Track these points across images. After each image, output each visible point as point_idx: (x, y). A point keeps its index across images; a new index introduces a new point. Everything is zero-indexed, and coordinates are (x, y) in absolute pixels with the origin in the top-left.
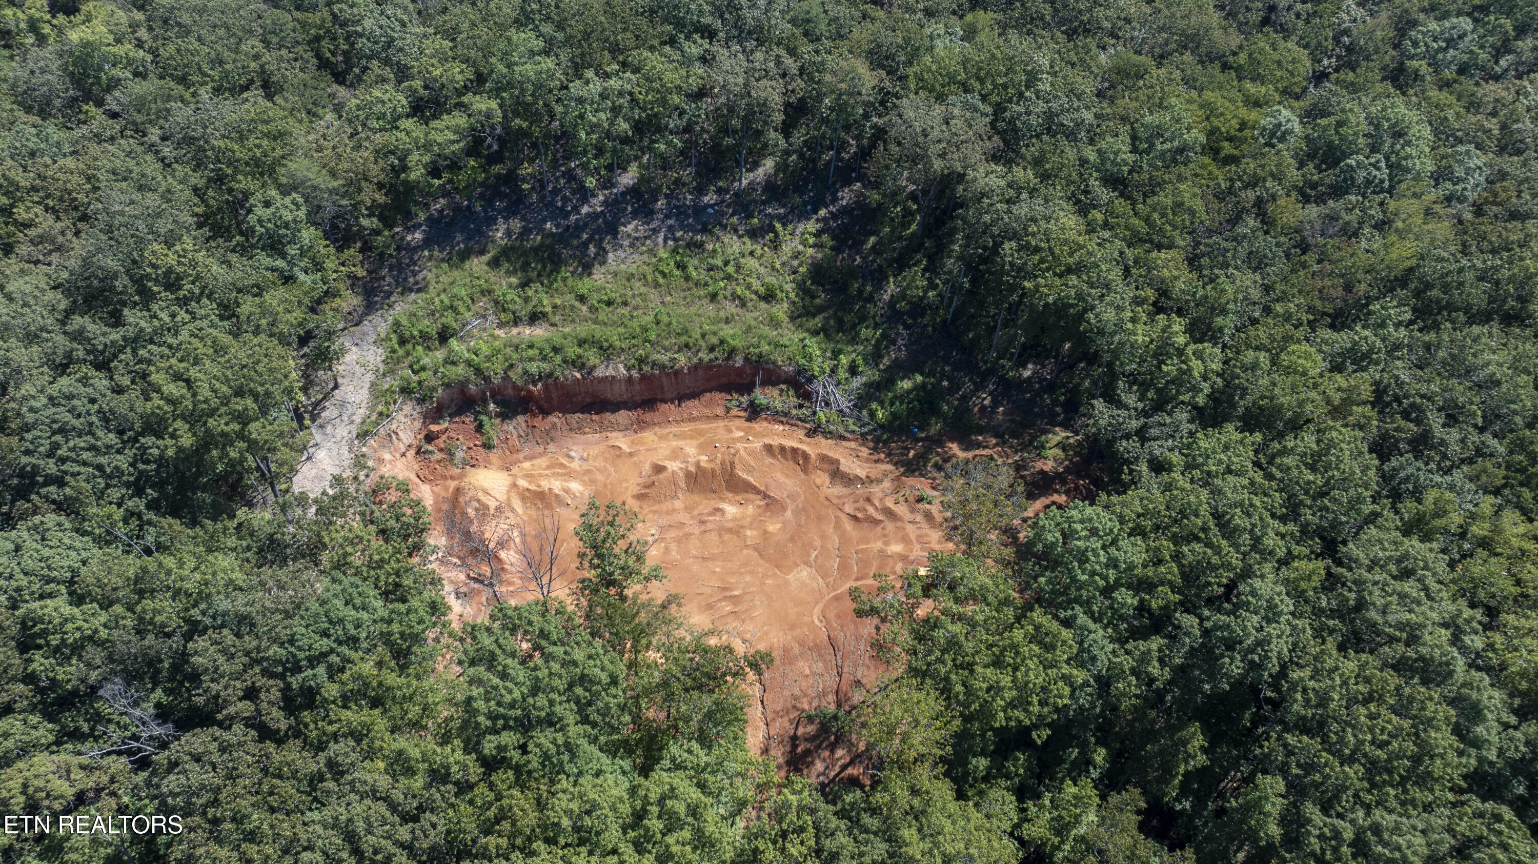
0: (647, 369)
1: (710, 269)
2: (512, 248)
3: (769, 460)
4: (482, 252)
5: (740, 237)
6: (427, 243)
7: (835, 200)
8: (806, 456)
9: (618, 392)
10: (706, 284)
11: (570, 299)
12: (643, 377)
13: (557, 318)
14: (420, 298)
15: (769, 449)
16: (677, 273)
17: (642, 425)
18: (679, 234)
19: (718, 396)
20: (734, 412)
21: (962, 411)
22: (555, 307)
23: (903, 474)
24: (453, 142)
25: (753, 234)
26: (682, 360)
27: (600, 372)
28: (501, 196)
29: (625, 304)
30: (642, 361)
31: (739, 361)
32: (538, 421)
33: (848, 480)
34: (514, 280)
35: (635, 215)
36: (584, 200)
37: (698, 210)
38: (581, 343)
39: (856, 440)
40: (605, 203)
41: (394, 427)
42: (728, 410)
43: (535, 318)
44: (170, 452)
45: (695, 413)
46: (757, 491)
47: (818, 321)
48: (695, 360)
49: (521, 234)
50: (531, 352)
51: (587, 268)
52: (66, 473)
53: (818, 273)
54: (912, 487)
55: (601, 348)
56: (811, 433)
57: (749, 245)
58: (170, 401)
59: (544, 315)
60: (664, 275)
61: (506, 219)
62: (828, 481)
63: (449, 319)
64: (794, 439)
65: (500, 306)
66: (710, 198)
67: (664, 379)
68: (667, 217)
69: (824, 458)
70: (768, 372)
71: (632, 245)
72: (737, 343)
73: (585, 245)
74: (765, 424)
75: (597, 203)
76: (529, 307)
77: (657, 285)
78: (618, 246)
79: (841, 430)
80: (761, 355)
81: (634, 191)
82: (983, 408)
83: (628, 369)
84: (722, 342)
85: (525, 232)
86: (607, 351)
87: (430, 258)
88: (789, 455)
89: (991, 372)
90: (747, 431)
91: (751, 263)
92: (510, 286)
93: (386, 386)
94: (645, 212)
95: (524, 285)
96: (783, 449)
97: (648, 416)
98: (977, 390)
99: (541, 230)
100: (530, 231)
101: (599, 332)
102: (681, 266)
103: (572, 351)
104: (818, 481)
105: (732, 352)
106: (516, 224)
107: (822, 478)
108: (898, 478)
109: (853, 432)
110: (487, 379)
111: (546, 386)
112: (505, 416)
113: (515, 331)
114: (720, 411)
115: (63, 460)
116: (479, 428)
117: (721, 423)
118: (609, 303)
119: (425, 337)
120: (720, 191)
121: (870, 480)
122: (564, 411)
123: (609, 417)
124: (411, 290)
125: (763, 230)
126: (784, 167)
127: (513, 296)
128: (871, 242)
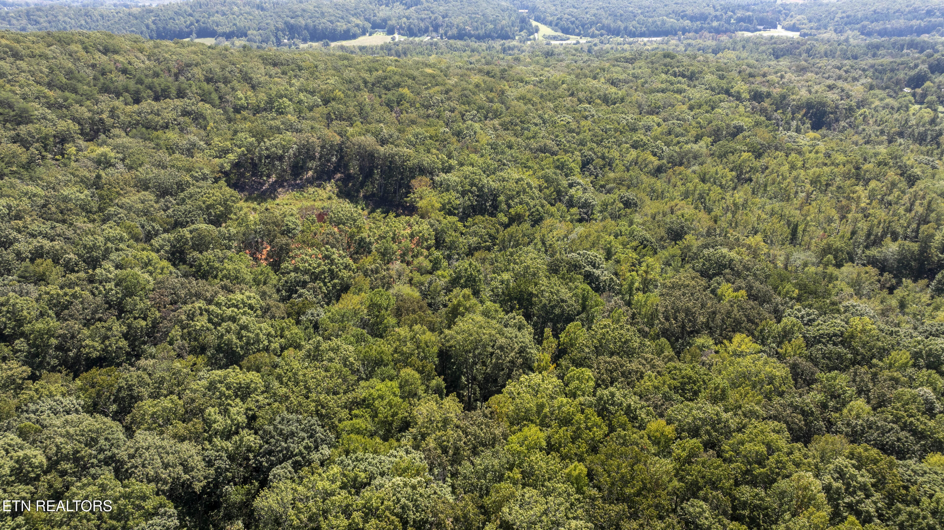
1: (310, 195)
5: (313, 188)
7: (334, 178)
10: (311, 198)
11: (274, 205)
16: (301, 196)
18: (295, 189)
24: (235, 159)
25: (316, 187)
34: (255, 203)
35: (279, 187)
36: (263, 186)
37: (298, 184)
40: (269, 186)
47: (346, 201)
49: (249, 195)
51: (274, 198)
53: (340, 191)
60: (298, 197)
66: (299, 181)
68: (289, 186)
71: (283, 193)
73: (270, 194)
75: (267, 186)
77: (297, 200)
78: (279, 194)
81: (276, 182)
91: (320, 192)
92: (255, 205)
94: (282, 186)
95: (259, 204)
99: (254, 193)
100: (251, 194)
102: (301, 194)
106: (246, 193)
118: (286, 205)
120: (301, 179)
125: (319, 186)
126: (316, 171)
127: (257, 207)
128: (350, 184)
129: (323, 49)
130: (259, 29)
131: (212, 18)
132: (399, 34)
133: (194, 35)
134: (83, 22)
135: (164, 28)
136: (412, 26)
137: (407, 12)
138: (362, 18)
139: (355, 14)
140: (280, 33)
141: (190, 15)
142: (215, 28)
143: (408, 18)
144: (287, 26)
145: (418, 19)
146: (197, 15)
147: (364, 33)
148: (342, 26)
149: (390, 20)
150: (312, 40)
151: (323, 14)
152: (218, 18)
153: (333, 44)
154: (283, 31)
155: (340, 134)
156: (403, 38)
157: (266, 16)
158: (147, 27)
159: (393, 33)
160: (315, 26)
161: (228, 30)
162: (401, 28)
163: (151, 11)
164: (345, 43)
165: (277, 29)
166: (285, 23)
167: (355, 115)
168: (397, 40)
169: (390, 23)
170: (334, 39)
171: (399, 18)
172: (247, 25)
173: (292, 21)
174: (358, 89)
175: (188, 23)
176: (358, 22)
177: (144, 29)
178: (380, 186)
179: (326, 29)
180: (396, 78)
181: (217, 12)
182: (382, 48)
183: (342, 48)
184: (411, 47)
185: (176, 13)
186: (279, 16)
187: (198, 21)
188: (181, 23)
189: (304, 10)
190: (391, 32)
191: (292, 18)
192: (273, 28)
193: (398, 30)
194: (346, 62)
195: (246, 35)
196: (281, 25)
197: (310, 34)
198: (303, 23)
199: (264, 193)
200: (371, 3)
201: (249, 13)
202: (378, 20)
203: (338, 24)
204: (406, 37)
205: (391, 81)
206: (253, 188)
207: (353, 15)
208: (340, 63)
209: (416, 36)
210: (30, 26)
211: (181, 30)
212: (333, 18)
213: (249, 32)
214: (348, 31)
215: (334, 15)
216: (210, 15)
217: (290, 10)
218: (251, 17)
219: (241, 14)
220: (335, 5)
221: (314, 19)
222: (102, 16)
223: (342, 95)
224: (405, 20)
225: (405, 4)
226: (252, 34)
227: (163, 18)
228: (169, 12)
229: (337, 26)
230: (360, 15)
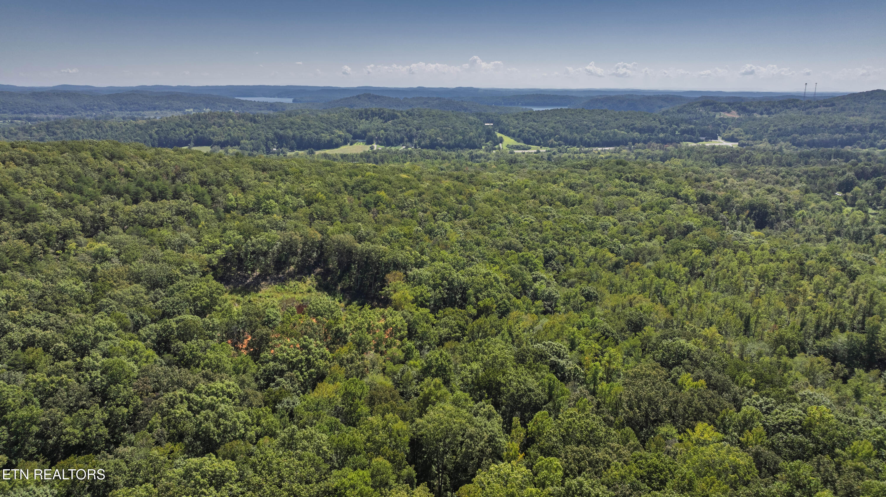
1: (291, 288)
2: (234, 290)
5: (294, 281)
7: (315, 272)
10: (292, 291)
11: (257, 298)
16: (283, 289)
18: (277, 283)
22: (254, 300)
24: (223, 255)
25: (297, 280)
28: (223, 281)
29: (272, 297)
34: (239, 296)
35: (263, 281)
36: (247, 279)
37: (280, 278)
40: (253, 279)
47: (324, 294)
48: (299, 304)
49: (234, 288)
51: (257, 291)
53: (319, 285)
57: (298, 282)
59: (252, 302)
60: (280, 290)
61: (227, 285)
65: (238, 301)
66: (281, 275)
68: (272, 280)
71: (266, 286)
72: (308, 299)
73: (253, 287)
75: (251, 279)
76: (247, 300)
77: (279, 292)
78: (262, 287)
81: (260, 276)
84: (304, 299)
91: (300, 286)
94: (265, 279)
95: (242, 296)
99: (239, 286)
100: (236, 287)
102: (282, 287)
118: (268, 297)
120: (283, 273)
125: (299, 280)
126: (297, 266)
127: (241, 299)
128: (329, 278)
129: (308, 156)
130: (251, 139)
131: (209, 129)
132: (377, 143)
133: (192, 143)
134: (94, 133)
135: (165, 138)
136: (389, 137)
137: (385, 125)
138: (344, 130)
139: (338, 127)
140: (270, 142)
141: (190, 126)
142: (212, 138)
143: (386, 130)
144: (277, 137)
145: (394, 131)
146: (195, 126)
147: (345, 143)
148: (326, 137)
149: (369, 131)
150: (299, 149)
151: (309, 126)
152: (214, 129)
153: (317, 153)
154: (272, 140)
155: (321, 232)
156: (380, 148)
157: (258, 127)
158: (151, 136)
159: (372, 143)
160: (301, 137)
161: (223, 140)
162: (379, 138)
163: (155, 123)
164: (328, 152)
165: (268, 139)
166: (275, 134)
167: (335, 215)
168: (375, 149)
169: (369, 134)
170: (319, 149)
171: (378, 130)
172: (240, 135)
173: (281, 132)
174: (339, 192)
175: (188, 133)
176: (341, 133)
177: (148, 138)
178: (357, 280)
179: (312, 139)
180: (374, 182)
181: (214, 124)
182: (361, 156)
183: (325, 155)
184: (388, 155)
185: (177, 125)
186: (270, 128)
187: (196, 132)
188: (181, 133)
189: (292, 123)
190: (369, 142)
191: (281, 129)
192: (264, 138)
193: (377, 140)
194: (328, 168)
195: (239, 144)
196: (271, 135)
197: (297, 143)
198: (291, 133)
199: (248, 285)
200: (352, 117)
201: (243, 125)
202: (359, 132)
203: (323, 135)
204: (383, 147)
205: (369, 185)
206: (238, 281)
207: (336, 128)
208: (323, 169)
209: (392, 145)
210: (48, 137)
211: (181, 139)
212: (318, 130)
213: (242, 142)
214: (331, 141)
215: (319, 127)
216: (207, 127)
217: (280, 123)
218: (245, 129)
219: (236, 126)
220: (321, 118)
221: (301, 131)
222: (111, 127)
223: (324, 197)
224: (382, 131)
225: (383, 118)
226: (245, 143)
227: (165, 129)
228: (171, 124)
229: (321, 136)
230: (343, 128)
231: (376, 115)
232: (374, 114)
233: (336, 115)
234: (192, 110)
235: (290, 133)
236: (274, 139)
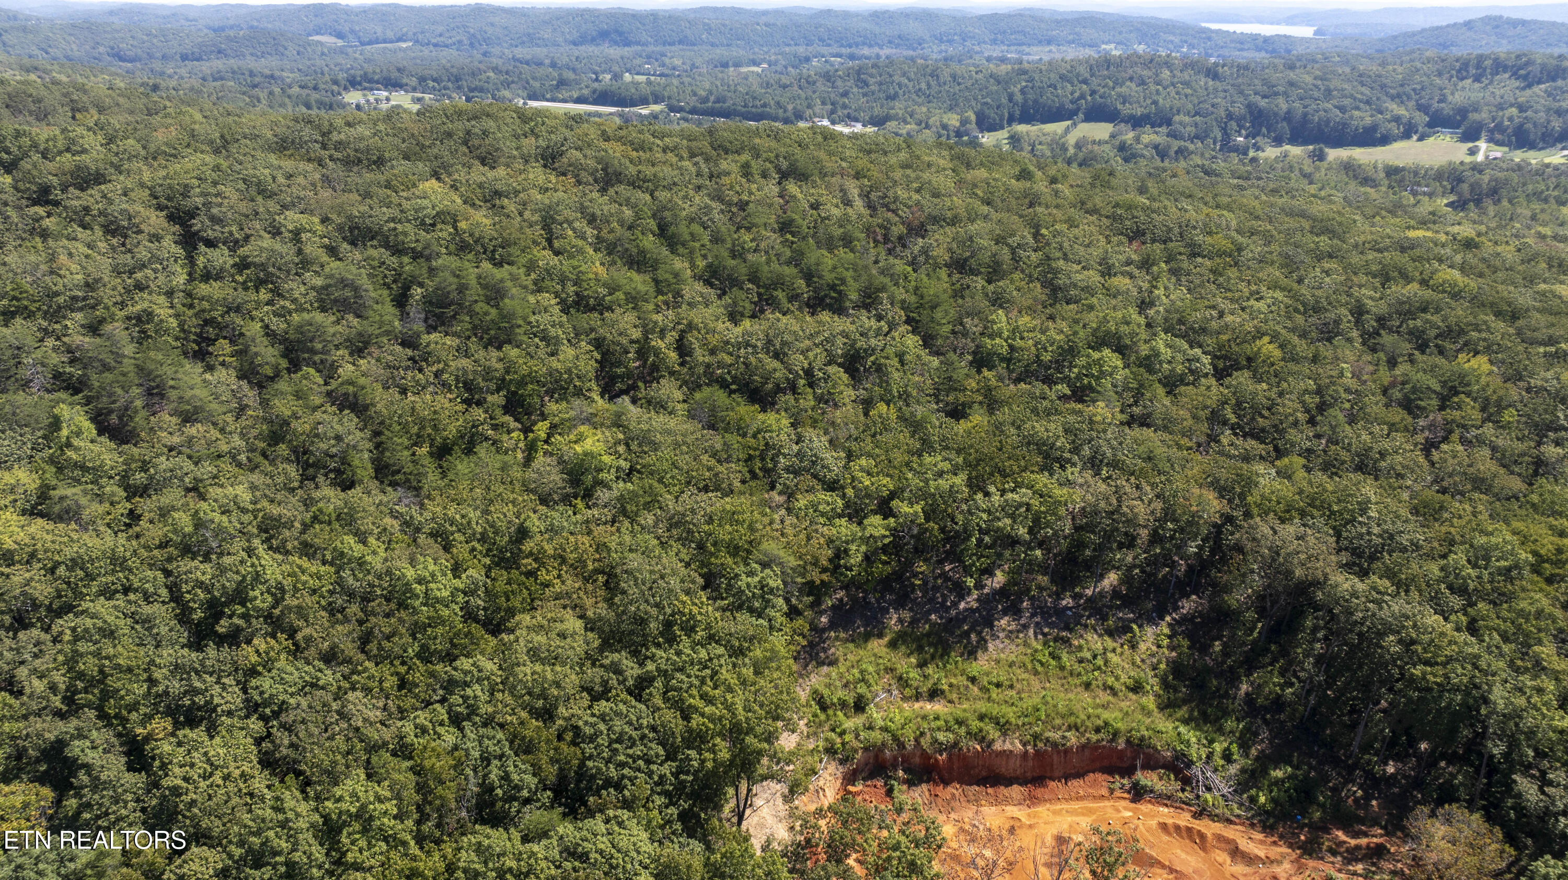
0: (1040, 745)
1: (1081, 661)
2: (905, 633)
3: (1165, 838)
4: (880, 636)
5: (1100, 636)
6: (833, 625)
7: (1176, 608)
8: (1202, 836)
9: (1014, 766)
10: (1079, 674)
11: (962, 681)
12: (1038, 753)
13: (954, 696)
14: (834, 672)
15: (1164, 827)
16: (1053, 663)
17: (1033, 800)
18: (1046, 630)
19: (1100, 777)
20: (1118, 793)
21: (1338, 803)
22: (951, 685)
23: (1301, 857)
24: (884, 537)
25: (1111, 633)
26: (1073, 739)
27: (998, 746)
28: (891, 590)
29: (1011, 687)
30: (1036, 737)
31: (1121, 744)
32: (939, 790)
33: (1250, 860)
34: (913, 660)
35: (1005, 612)
36: (961, 597)
37: (1060, 612)
38: (981, 718)
39: (1243, 824)
40: (978, 600)
41: (821, 783)
42: (1112, 791)
43: (934, 694)
44: (709, 765)
45: (1082, 793)
46: (1163, 866)
47: (1183, 712)
48: (1083, 740)
49: (911, 623)
50: (939, 723)
51: (972, 654)
52: (623, 777)
53: (1177, 669)
54: (1315, 869)
55: (998, 723)
56: (1197, 815)
57: (1109, 643)
58: (711, 719)
59: (943, 692)
60: (1042, 664)
61: (896, 609)
62: (1228, 860)
63: (862, 689)
64: (1184, 819)
65: (902, 681)
66: (1067, 602)
67: (1055, 757)
68: (1033, 615)
69: (1220, 838)
70: (1148, 757)
71: (1008, 637)
72: (1120, 725)
73: (967, 634)
74: (1150, 806)
75: (971, 601)
76: (929, 684)
77: (1036, 673)
78: (995, 637)
79: (1228, 813)
80: (1142, 739)
81: (1003, 592)
82: (1356, 801)
83: (1024, 745)
84: (1106, 724)
85: (914, 622)
86: (1004, 728)
87: (837, 638)
88: (1184, 834)
89: (1355, 766)
90: (1134, 811)
91: (1114, 659)
92: (910, 666)
93: (811, 747)
94: (1014, 611)
95: (922, 665)
96: (1177, 828)
97: (1039, 792)
98: (1345, 784)
99: (928, 621)
100: (919, 620)
101: (995, 710)
102: (1053, 656)
103: (975, 724)
104: (1220, 859)
105: (1116, 734)
106: (907, 615)
107: (1222, 857)
108: (1297, 861)
109: (1238, 816)
110: (901, 745)
111: (950, 757)
112: (911, 783)
113: (917, 705)
114: (1104, 792)
115: (622, 765)
116: (889, 792)
117: (1107, 803)
118: (998, 685)
119: (843, 704)
120: (1076, 597)
121: (1269, 861)
122: (961, 782)
123: (1003, 791)
124: (823, 664)
125: (1119, 631)
126: (1127, 579)
127: (914, 674)
128: (1217, 646)
129: (1307, 161)
130: (1197, 114)
131: (1118, 89)
132: (1490, 140)
133: (1081, 116)
134: (923, 86)
135: (1036, 101)
136: (1529, 126)
137: (1524, 97)
138: (1412, 104)
139: (1399, 96)
140: (1233, 125)
141: (1085, 82)
142: (1119, 107)
143: (1522, 108)
144: (1251, 113)
145: (1548, 110)
146: (1095, 81)
147: (1407, 136)
148: (1363, 118)
149: (1476, 110)
150: (1293, 141)
151: (1328, 93)
152: (1130, 89)
153: (1334, 154)
154: (1240, 121)
155: (1222, 491)
156: (1498, 152)
157: (1216, 90)
158: (1011, 98)
159: (1476, 138)
160: (1305, 115)
161: (1139, 112)
162: (1499, 128)
163: (1025, 72)
164: (1361, 155)
165: (1230, 116)
166: (1249, 106)
167: (1296, 424)
168: (1480, 158)
169: (1474, 116)
170: (1339, 142)
171: (1500, 107)
172: (1177, 103)
173: (1263, 103)
174: (1329, 333)
175: (1077, 95)
176: (1402, 112)
177: (1004, 101)
178: (1309, 688)
179: (1328, 121)
180: (1459, 312)
181: (1131, 79)
182: (1439, 175)
183: (1349, 167)
184: (1515, 177)
185: (1062, 77)
186: (1241, 92)
187: (1093, 93)
188: (1065, 93)
189: (1292, 84)
190: (1470, 135)
191: (1264, 97)
192: (1223, 114)
193: (1492, 131)
194: (1324, 241)
195: (1169, 123)
196: (1239, 108)
197: (1292, 130)
198: (1284, 107)
199: (952, 624)
200: (1440, 74)
201: (1187, 84)
202: (1447, 109)
203: (1356, 113)
204: (1506, 149)
205: (1436, 319)
206: (932, 600)
207: (1393, 98)
208: (1310, 240)
209: (1532, 146)
210: (855, 90)
211: (1062, 106)
212: (1347, 102)
213: (1177, 118)
214: (1374, 128)
215: (1352, 96)
216: (1116, 83)
217: (1265, 82)
218: (1189, 91)
219: (1173, 84)
220: (1361, 76)
221: (1307, 102)
222: (954, 77)
223: (1278, 353)
224: (1514, 111)
225: (1525, 77)
226: (1181, 123)
227: (1038, 84)
228: (1052, 75)
229: (1351, 117)
230: (1409, 98)
231: (1505, 68)
232: (1499, 66)
233: (1400, 69)
234: (1112, 46)
235: (1282, 105)
236: (1244, 118)
